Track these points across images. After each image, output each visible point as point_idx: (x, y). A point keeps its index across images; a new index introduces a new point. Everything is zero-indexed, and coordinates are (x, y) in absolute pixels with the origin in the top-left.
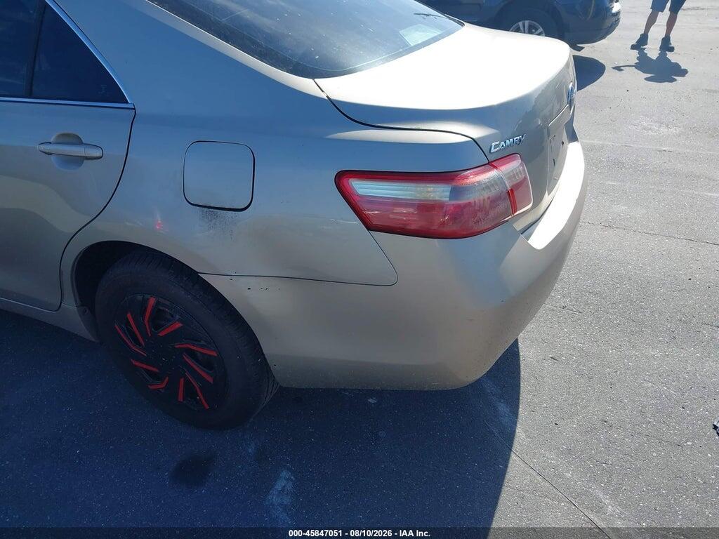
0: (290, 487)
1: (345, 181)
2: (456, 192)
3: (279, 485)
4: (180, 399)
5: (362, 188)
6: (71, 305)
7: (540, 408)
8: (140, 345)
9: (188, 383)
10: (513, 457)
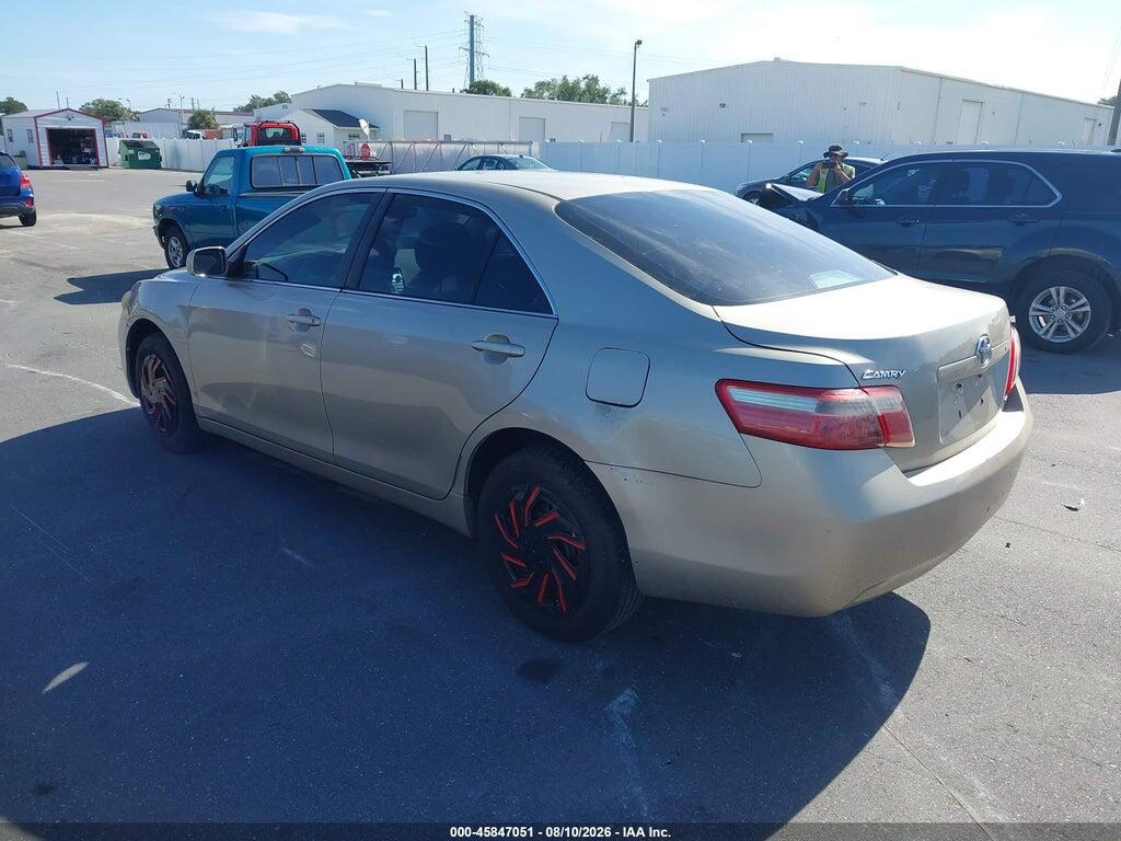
0: (632, 702)
1: (723, 387)
2: (824, 407)
3: (621, 699)
4: (540, 599)
5: (739, 395)
6: (459, 493)
7: (933, 697)
8: (515, 536)
9: (552, 577)
10: (883, 730)
